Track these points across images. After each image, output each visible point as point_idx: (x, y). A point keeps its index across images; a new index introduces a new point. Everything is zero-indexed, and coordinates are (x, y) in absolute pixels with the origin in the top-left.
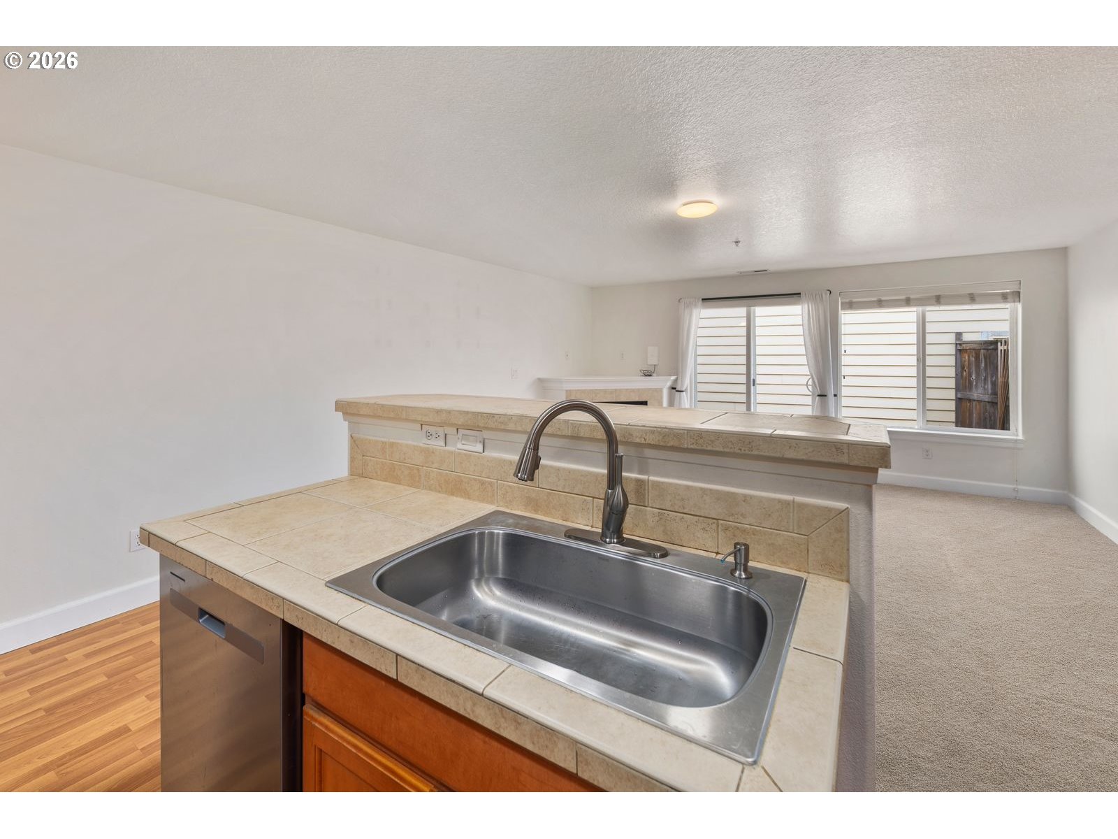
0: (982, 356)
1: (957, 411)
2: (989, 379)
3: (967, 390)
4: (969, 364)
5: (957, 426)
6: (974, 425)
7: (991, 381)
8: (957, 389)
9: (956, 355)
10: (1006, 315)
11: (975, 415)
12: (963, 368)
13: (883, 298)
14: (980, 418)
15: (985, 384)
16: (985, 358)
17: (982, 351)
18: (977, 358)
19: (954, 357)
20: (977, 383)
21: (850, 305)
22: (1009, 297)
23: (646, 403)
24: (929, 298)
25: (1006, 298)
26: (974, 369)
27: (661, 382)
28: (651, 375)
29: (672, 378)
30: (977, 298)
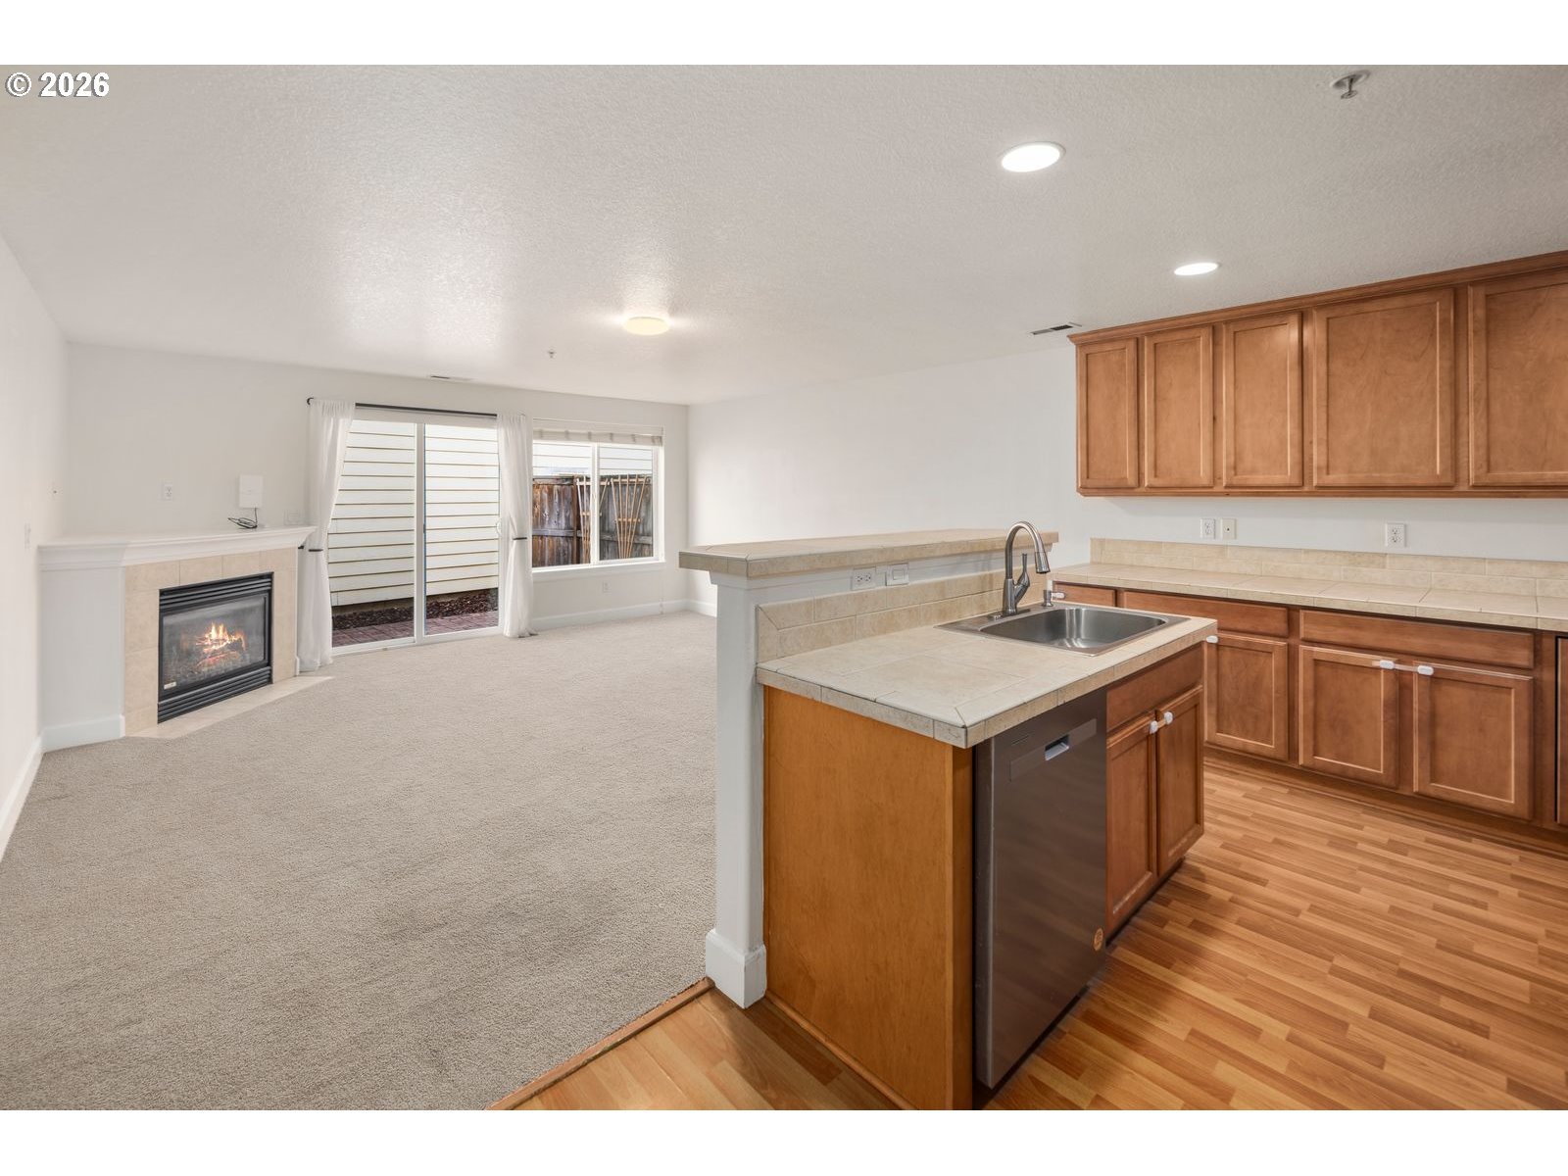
0: (555, 492)
2: (563, 514)
3: (539, 527)
4: (542, 500)
5: (534, 565)
6: (546, 561)
7: (565, 516)
10: (648, 455)
11: (547, 552)
12: (534, 504)
13: (570, 431)
14: (553, 554)
15: (558, 519)
16: (559, 493)
17: (556, 487)
18: (550, 492)
20: (549, 519)
21: (541, 435)
22: (657, 440)
23: (270, 576)
24: (606, 435)
25: (653, 441)
26: (546, 504)
27: (294, 537)
28: (256, 527)
29: (310, 529)
30: (637, 439)
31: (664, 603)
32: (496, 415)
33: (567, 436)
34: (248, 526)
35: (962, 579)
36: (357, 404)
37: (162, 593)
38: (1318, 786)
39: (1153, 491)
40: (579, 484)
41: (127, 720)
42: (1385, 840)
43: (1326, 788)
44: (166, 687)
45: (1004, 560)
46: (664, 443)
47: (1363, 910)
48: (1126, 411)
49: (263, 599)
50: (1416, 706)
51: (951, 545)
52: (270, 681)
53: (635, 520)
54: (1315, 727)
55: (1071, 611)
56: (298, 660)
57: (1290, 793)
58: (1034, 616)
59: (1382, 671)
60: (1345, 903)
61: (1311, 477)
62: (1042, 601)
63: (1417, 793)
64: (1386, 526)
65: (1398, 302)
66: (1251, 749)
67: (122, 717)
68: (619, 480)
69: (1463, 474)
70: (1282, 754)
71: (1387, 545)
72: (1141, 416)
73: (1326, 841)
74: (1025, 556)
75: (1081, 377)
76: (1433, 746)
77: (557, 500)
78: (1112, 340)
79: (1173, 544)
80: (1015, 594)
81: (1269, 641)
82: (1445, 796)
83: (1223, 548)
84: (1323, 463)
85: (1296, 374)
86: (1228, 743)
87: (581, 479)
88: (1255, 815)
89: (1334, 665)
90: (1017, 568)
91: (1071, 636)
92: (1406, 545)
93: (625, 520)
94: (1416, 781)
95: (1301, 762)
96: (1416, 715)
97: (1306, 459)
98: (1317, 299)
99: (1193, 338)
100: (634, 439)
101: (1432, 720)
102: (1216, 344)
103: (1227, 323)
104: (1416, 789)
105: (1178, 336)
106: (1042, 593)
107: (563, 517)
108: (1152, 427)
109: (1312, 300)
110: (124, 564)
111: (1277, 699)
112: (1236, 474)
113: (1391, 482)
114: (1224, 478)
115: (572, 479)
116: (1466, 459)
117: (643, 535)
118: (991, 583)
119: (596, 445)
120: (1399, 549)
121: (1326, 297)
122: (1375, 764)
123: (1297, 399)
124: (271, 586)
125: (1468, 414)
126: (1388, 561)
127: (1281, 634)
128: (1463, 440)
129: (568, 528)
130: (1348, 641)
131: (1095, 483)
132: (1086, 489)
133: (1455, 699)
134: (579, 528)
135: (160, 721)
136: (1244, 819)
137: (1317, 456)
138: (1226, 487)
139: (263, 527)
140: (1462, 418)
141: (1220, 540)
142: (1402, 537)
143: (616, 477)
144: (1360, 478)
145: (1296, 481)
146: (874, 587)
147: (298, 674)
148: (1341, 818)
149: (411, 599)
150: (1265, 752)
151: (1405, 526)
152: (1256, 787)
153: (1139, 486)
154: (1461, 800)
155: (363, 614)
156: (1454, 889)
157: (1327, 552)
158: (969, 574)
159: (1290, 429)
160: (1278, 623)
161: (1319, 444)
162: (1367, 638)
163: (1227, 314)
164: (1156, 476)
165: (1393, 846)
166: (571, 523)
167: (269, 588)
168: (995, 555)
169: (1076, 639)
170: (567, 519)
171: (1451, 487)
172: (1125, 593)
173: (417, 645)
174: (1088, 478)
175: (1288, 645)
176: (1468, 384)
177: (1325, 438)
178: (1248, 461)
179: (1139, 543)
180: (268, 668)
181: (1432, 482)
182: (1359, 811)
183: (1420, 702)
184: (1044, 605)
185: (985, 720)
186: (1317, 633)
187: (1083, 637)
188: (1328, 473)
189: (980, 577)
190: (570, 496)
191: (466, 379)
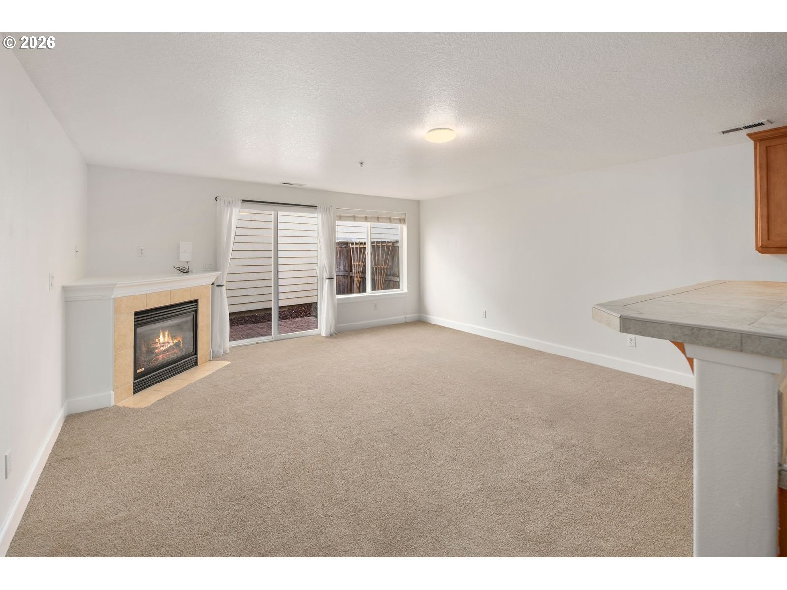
7: (343, 264)
15: (339, 266)
21: (340, 218)
22: (402, 221)
23: (196, 301)
24: (374, 218)
25: (400, 221)
27: (209, 278)
28: (188, 272)
29: (218, 273)
30: (392, 220)
31: (408, 316)
32: (317, 206)
33: (354, 218)
34: (184, 271)
36: (242, 200)
37: (136, 314)
40: (351, 247)
41: (115, 394)
44: (138, 371)
46: (406, 222)
49: (192, 316)
52: (196, 364)
53: (385, 267)
56: (211, 350)
67: (112, 392)
68: (375, 244)
77: (339, 255)
87: (353, 244)
93: (379, 267)
100: (390, 220)
107: (342, 265)
110: (113, 297)
115: (347, 244)
117: (390, 275)
119: (369, 224)
124: (197, 307)
129: (345, 271)
131: (776, 244)
132: (767, 248)
134: (351, 271)
135: (135, 393)
139: (192, 272)
143: (378, 243)
147: (211, 359)
149: (270, 309)
155: (240, 317)
166: (347, 268)
167: (196, 309)
170: (345, 266)
173: (275, 341)
174: (769, 240)
180: (195, 356)
190: (346, 253)
191: (301, 185)
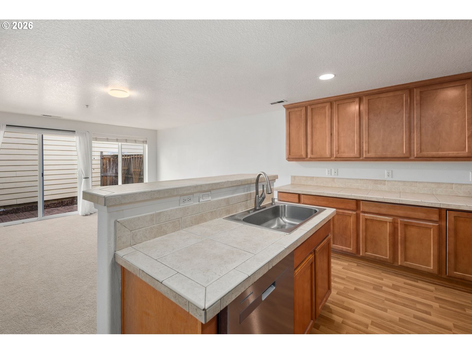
0: (111, 160)
1: (101, 181)
2: (114, 168)
3: (105, 173)
4: (106, 163)
5: (101, 186)
6: (108, 185)
8: (101, 173)
9: (101, 160)
10: (141, 147)
11: (108, 181)
12: (103, 165)
14: (111, 182)
15: (113, 170)
16: (113, 161)
17: (112, 158)
18: (109, 161)
19: (100, 161)
20: (109, 170)
21: (96, 139)
22: (145, 142)
24: (124, 140)
25: (143, 142)
26: (108, 165)
30: (137, 142)
32: (75, 131)
33: (107, 140)
35: (237, 196)
36: (7, 125)
38: (366, 262)
39: (311, 159)
42: (391, 285)
43: (369, 263)
45: (255, 187)
46: (147, 143)
47: (390, 321)
48: (302, 132)
50: (399, 234)
51: (232, 182)
53: (139, 170)
54: (366, 242)
55: (282, 206)
57: (358, 265)
58: (268, 209)
59: (388, 223)
60: (383, 319)
61: (363, 155)
62: (271, 202)
63: (400, 265)
64: (386, 171)
65: (391, 94)
66: (344, 250)
68: (133, 156)
69: (412, 153)
70: (354, 252)
71: (386, 177)
72: (307, 133)
73: (372, 287)
74: (263, 186)
75: (287, 120)
76: (405, 249)
77: (112, 163)
78: (298, 107)
79: (318, 177)
80: (259, 201)
81: (350, 212)
82: (409, 266)
83: (333, 179)
84: (367, 150)
85: (358, 118)
86: (337, 248)
88: (347, 277)
89: (372, 220)
90: (260, 190)
91: (282, 215)
92: (392, 177)
93: (136, 170)
94: (399, 261)
95: (361, 254)
96: (399, 238)
97: (361, 148)
98: (365, 93)
99: (324, 106)
100: (136, 141)
101: (405, 240)
102: (332, 108)
103: (335, 101)
104: (399, 264)
105: (319, 105)
106: (271, 199)
108: (311, 138)
109: (363, 93)
111: (353, 232)
112: (338, 154)
113: (389, 156)
114: (335, 155)
116: (413, 148)
117: (142, 175)
118: (250, 196)
119: (120, 144)
120: (390, 179)
121: (368, 92)
122: (387, 256)
123: (358, 128)
125: (414, 132)
126: (386, 183)
127: (354, 209)
128: (412, 141)
129: (116, 173)
130: (377, 212)
131: (292, 157)
132: (289, 159)
133: (413, 232)
136: (343, 279)
137: (365, 147)
138: (335, 158)
140: (412, 134)
141: (333, 176)
142: (391, 175)
143: (133, 155)
144: (379, 154)
145: (358, 156)
146: (193, 203)
148: (374, 275)
150: (349, 251)
151: (392, 171)
152: (346, 264)
153: (307, 158)
154: (415, 267)
156: (418, 306)
157: (367, 180)
158: (241, 194)
159: (356, 138)
160: (353, 206)
161: (365, 143)
162: (383, 211)
163: (336, 98)
164: (312, 154)
165: (394, 287)
168: (252, 185)
169: (284, 217)
170: (116, 170)
171: (408, 158)
172: (302, 195)
173: (39, 220)
174: (290, 155)
175: (357, 213)
176: (414, 122)
177: (367, 141)
178: (342, 149)
179: (307, 177)
181: (402, 156)
182: (380, 271)
183: (401, 233)
184: (272, 204)
185: (221, 299)
186: (366, 209)
187: (286, 216)
188: (368, 153)
189: (246, 195)
190: (117, 162)
191: (60, 117)
